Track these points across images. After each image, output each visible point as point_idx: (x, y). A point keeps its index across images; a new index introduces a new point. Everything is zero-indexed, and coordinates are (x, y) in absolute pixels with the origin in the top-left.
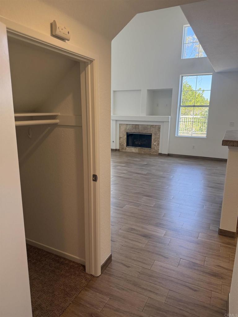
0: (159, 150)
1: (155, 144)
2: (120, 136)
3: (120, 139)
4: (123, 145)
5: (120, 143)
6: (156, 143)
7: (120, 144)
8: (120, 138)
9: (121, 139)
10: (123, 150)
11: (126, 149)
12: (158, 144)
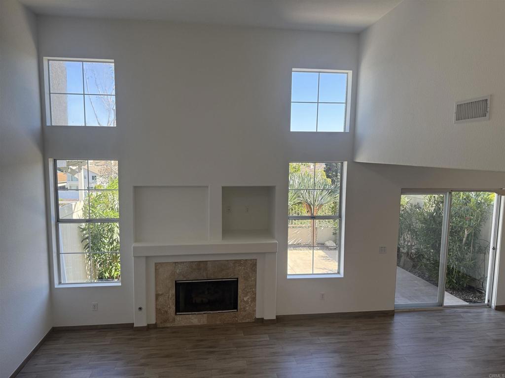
0: (255, 311)
1: (245, 299)
2: (156, 291)
3: (157, 299)
4: (166, 312)
5: (159, 307)
6: (248, 297)
7: (158, 311)
8: (157, 296)
9: (161, 299)
10: (168, 325)
11: (174, 320)
12: (254, 299)
